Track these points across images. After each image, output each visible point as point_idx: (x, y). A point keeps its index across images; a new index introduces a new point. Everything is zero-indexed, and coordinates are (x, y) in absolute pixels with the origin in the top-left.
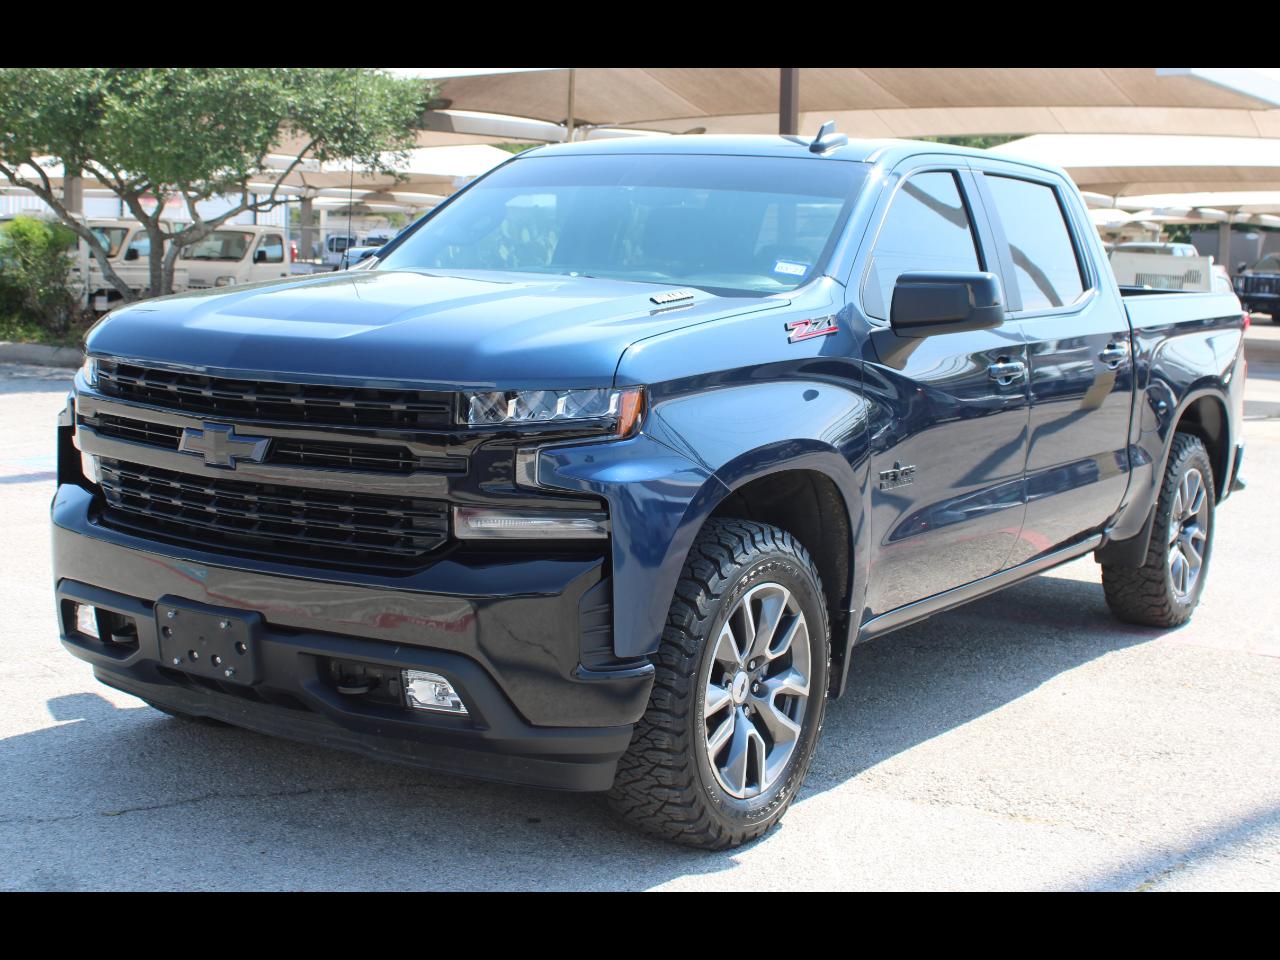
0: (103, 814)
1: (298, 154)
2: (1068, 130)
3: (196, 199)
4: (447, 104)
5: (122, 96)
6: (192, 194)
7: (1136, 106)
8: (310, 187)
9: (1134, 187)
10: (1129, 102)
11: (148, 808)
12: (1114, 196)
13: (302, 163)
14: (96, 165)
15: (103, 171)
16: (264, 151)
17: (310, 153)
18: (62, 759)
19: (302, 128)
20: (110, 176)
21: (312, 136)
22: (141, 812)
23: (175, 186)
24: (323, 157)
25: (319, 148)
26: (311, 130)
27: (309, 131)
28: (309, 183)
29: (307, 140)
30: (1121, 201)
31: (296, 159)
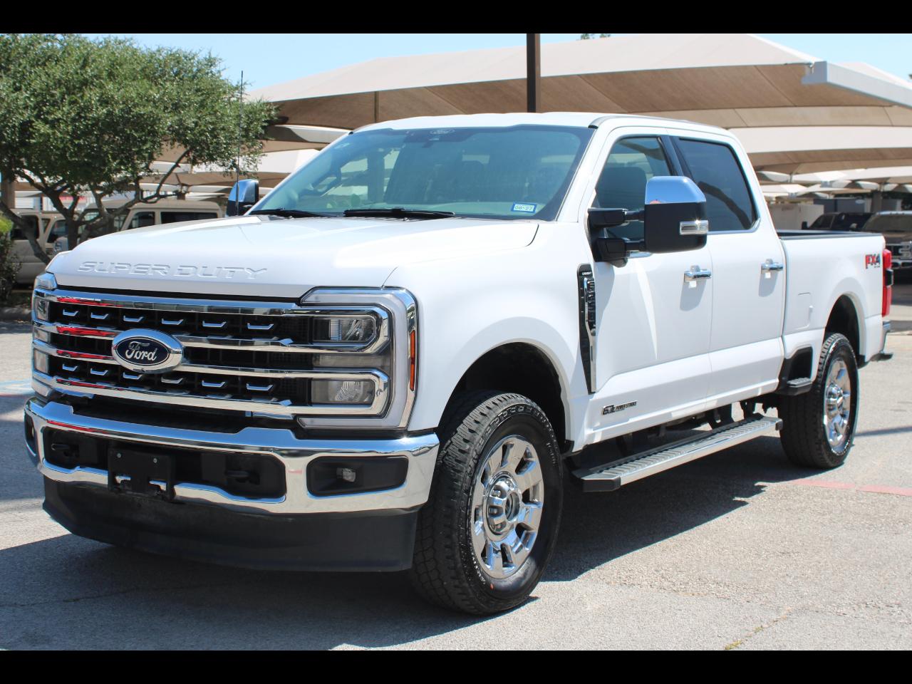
0: (64, 601)
1: (176, 160)
2: (749, 125)
3: (101, 196)
4: (285, 120)
5: (46, 121)
6: (99, 192)
7: (796, 106)
8: (183, 185)
9: (803, 166)
10: (790, 104)
11: (93, 598)
12: (791, 174)
13: (179, 167)
14: (28, 172)
15: (33, 177)
16: (151, 158)
17: (185, 159)
18: (33, 570)
19: (179, 141)
20: (38, 180)
21: (186, 147)
22: (89, 600)
23: (86, 186)
24: (194, 162)
25: (191, 155)
26: (185, 143)
27: (183, 143)
28: (182, 182)
29: (181, 150)
30: (795, 178)
31: (174, 164)
